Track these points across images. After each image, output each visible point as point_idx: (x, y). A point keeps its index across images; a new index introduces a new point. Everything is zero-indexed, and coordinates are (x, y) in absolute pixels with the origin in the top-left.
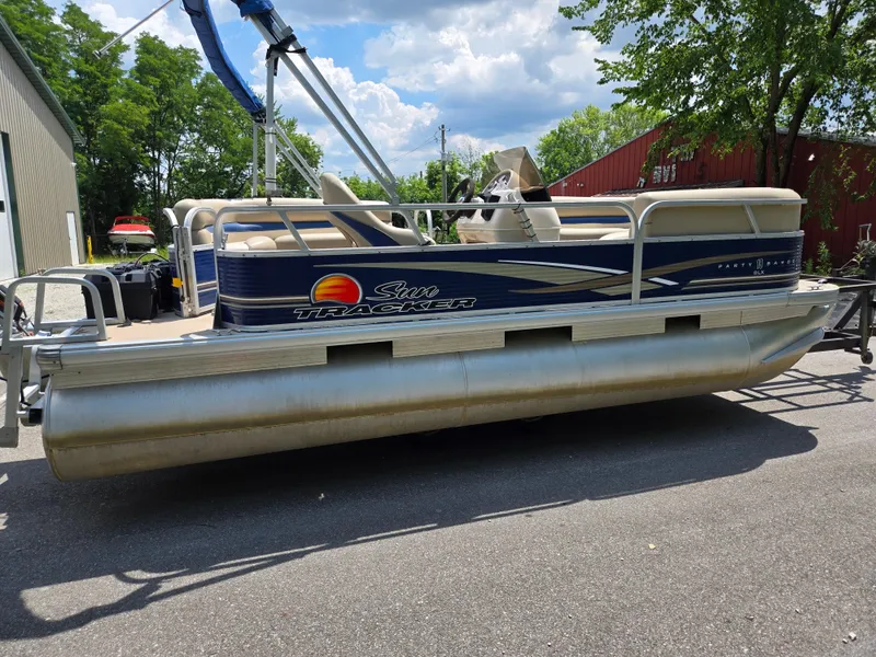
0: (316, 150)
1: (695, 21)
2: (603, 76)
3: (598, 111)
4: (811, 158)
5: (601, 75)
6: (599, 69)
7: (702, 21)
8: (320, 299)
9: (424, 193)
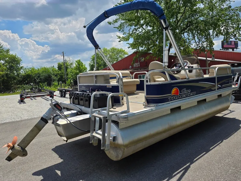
0: (19, 59)
1: (143, 28)
2: (120, 40)
3: (107, 49)
4: (173, 60)
5: (119, 40)
6: (118, 38)
7: (145, 28)
8: (173, 95)
9: (57, 72)
